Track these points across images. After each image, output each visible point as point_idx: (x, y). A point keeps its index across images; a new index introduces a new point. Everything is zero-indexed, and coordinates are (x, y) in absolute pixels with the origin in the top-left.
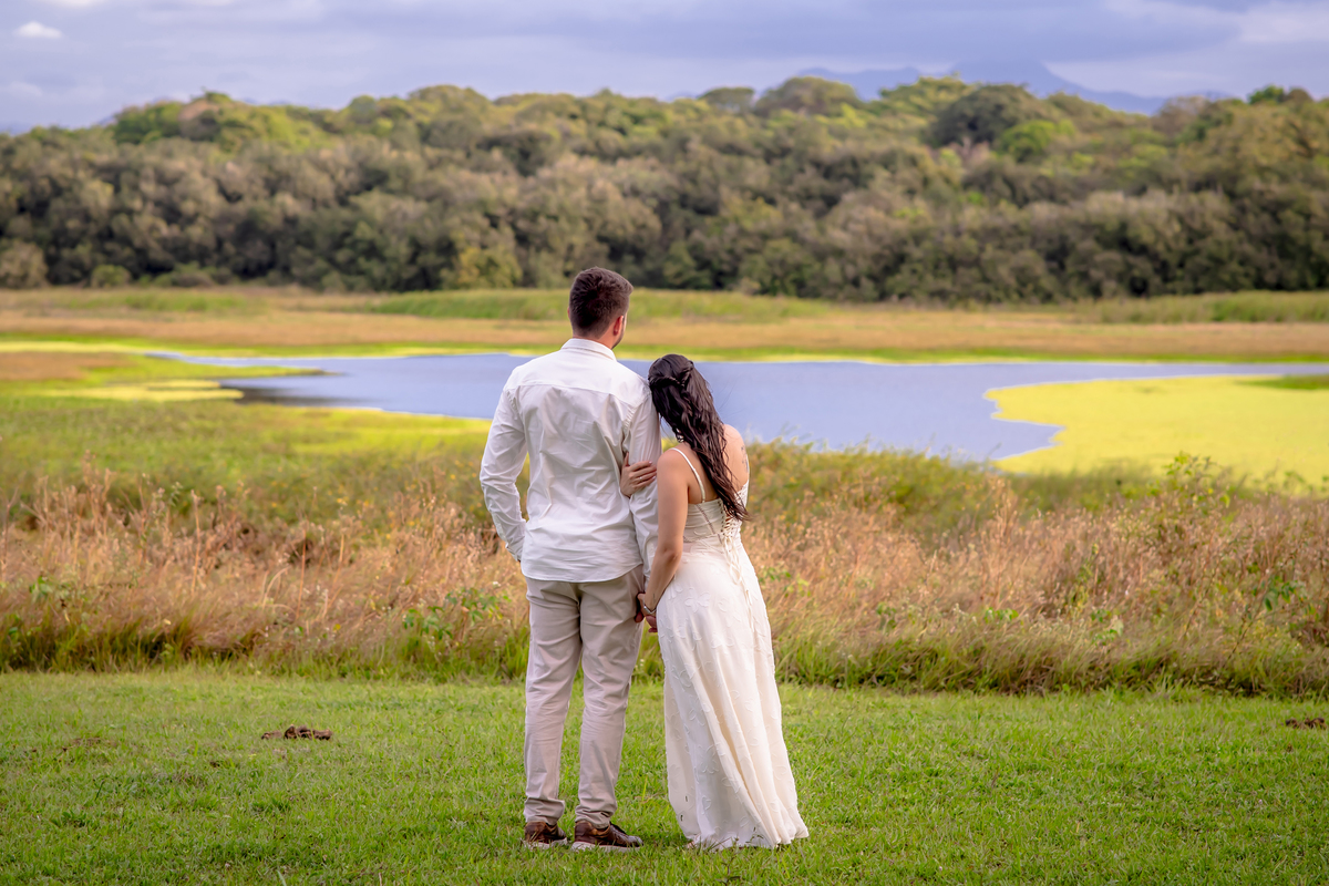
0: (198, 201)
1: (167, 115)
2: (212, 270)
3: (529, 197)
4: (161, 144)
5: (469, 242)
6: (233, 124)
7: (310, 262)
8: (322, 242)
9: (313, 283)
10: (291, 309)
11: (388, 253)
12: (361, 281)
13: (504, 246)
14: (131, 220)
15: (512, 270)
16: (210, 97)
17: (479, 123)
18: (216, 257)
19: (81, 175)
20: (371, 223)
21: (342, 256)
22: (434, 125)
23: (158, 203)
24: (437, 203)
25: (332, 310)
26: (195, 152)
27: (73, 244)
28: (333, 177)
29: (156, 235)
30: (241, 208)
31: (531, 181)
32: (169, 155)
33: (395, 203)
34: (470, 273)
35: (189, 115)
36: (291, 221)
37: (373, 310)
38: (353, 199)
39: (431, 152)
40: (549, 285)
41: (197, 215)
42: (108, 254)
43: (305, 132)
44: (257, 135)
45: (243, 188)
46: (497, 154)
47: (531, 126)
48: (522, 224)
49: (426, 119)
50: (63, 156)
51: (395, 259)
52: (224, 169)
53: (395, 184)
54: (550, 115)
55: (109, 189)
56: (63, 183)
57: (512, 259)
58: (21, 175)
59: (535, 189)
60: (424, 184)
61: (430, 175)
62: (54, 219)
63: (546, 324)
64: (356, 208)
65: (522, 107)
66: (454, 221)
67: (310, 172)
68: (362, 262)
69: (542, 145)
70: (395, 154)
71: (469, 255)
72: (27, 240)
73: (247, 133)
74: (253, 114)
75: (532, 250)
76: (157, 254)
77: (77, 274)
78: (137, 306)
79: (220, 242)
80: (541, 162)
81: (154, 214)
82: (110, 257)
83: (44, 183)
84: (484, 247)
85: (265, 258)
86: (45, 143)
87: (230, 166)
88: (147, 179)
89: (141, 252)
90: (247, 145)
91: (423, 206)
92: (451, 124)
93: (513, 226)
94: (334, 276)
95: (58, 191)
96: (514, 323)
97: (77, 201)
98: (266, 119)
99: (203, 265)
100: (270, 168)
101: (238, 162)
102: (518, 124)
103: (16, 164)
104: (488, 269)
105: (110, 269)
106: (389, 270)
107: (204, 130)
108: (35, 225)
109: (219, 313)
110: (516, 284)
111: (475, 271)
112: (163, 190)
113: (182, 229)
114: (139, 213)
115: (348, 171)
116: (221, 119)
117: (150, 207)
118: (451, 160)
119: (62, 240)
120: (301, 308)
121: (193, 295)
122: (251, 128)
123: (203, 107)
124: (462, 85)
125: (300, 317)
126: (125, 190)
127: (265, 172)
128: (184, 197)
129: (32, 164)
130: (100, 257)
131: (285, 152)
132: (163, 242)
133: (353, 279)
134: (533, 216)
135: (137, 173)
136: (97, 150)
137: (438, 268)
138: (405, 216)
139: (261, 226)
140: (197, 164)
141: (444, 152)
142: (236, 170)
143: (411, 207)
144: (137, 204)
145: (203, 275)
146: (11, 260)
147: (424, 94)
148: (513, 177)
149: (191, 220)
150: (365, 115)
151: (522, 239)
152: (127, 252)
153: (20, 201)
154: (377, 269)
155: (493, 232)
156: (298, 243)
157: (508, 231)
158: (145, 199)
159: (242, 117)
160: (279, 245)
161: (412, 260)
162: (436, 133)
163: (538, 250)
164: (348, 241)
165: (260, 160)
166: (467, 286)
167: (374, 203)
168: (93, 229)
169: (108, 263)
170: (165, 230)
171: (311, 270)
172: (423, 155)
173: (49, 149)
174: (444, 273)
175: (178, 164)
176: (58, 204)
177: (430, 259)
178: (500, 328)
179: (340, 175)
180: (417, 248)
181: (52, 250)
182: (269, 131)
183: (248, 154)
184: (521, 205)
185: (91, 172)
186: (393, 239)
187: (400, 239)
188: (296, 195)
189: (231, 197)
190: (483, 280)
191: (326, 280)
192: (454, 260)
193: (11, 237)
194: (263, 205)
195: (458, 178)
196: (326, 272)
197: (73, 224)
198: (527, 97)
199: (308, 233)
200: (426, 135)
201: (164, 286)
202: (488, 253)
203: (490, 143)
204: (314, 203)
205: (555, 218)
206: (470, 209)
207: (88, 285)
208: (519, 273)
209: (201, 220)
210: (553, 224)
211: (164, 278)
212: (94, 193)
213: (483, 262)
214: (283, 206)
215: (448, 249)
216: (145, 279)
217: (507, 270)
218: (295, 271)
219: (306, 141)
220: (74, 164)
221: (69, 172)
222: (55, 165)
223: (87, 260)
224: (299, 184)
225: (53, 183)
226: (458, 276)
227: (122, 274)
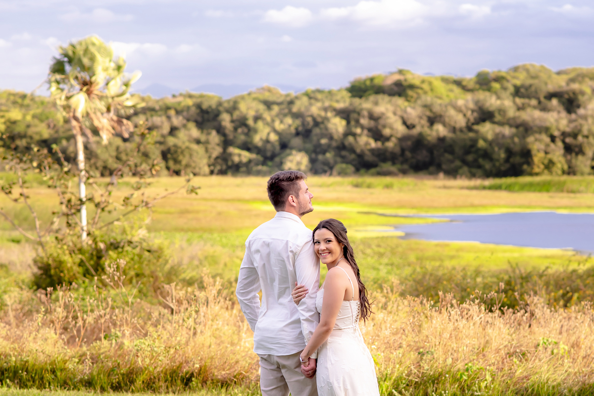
0: (392, 128)
1: (376, 82)
2: (399, 166)
3: (572, 125)
4: (372, 98)
5: (538, 151)
6: (412, 87)
7: (452, 162)
8: (458, 151)
9: (452, 173)
10: (440, 188)
11: (495, 156)
12: (479, 172)
13: (557, 153)
14: (355, 139)
15: (562, 165)
16: (401, 72)
17: (546, 84)
18: (401, 159)
19: (329, 114)
20: (485, 140)
21: (470, 158)
22: (523, 86)
23: (370, 130)
24: (521, 129)
25: (462, 188)
26: (390, 101)
27: (324, 152)
28: (465, 115)
29: (368, 147)
30: (415, 131)
31: (573, 116)
32: (376, 103)
33: (498, 129)
34: (539, 167)
35: (389, 81)
36: (442, 140)
37: (484, 188)
38: (476, 127)
39: (519, 101)
40: (582, 174)
41: (391, 136)
42: (343, 157)
43: (451, 91)
44: (425, 93)
45: (416, 121)
46: (555, 102)
47: (575, 86)
48: (568, 140)
49: (518, 83)
50: (319, 104)
51: (498, 160)
52: (405, 111)
53: (498, 118)
54: (587, 80)
55: (344, 123)
56: (319, 120)
57: (562, 160)
58: (296, 116)
59: (575, 121)
60: (514, 118)
61: (518, 114)
62: (315, 139)
63: (578, 195)
64: (477, 132)
65: (572, 75)
66: (530, 139)
67: (452, 112)
68: (481, 161)
69: (580, 97)
70: (499, 102)
71: (538, 157)
72: (300, 150)
73: (420, 91)
74: (423, 82)
75: (573, 154)
76: (369, 158)
77: (326, 168)
78: (357, 186)
79: (403, 151)
80: (579, 106)
81: (368, 136)
82: (344, 160)
83: (309, 119)
84: (546, 153)
85: (427, 159)
86: (310, 98)
87: (409, 110)
88: (363, 117)
89: (360, 156)
90: (419, 97)
91: (514, 130)
92: (530, 86)
93: (564, 142)
94: (465, 169)
95: (316, 124)
96: (561, 195)
97: (326, 129)
98: (430, 83)
99: (394, 164)
100: (431, 111)
101: (414, 108)
102: (568, 84)
103: (295, 109)
104: (549, 166)
105: (344, 166)
106: (494, 166)
107: (396, 89)
108: (304, 142)
109: (400, 190)
110: (564, 172)
111: (542, 166)
112: (372, 123)
113: (383, 144)
114: (360, 135)
115: (473, 111)
116: (405, 84)
117: (366, 132)
118: (529, 105)
119: (318, 150)
120: (445, 187)
121: (387, 180)
122: (422, 89)
123: (397, 77)
124: (537, 64)
125: (444, 192)
126: (353, 123)
127: (428, 113)
128: (384, 126)
129: (303, 109)
130: (339, 159)
131: (439, 101)
132: (372, 151)
133: (474, 170)
134: (575, 135)
135: (359, 114)
136: (337, 101)
137: (522, 164)
138: (504, 136)
139: (426, 142)
140: (391, 108)
141: (526, 101)
142: (413, 112)
143: (507, 131)
144: (358, 131)
145: (393, 169)
146: (291, 161)
147: (516, 69)
148: (564, 114)
149: (388, 139)
150: (484, 82)
151: (568, 149)
152: (353, 156)
153: (296, 129)
154: (488, 166)
155: (552, 145)
156: (446, 151)
157: (560, 144)
158: (362, 127)
159: (417, 82)
160: (435, 152)
161: (507, 160)
162: (522, 90)
163: (577, 154)
164: (473, 150)
165: (426, 106)
166: (537, 174)
167: (487, 130)
168: (334, 144)
169: (343, 162)
170: (373, 144)
171: (453, 166)
172: (514, 102)
173: (313, 101)
174: (525, 167)
175: (380, 109)
176: (317, 131)
177: (517, 160)
178: (551, 197)
179: (469, 113)
180: (510, 153)
181: (313, 156)
182: (432, 90)
183: (419, 102)
184: (568, 130)
185: (334, 113)
186: (496, 149)
187: (500, 149)
188: (444, 125)
189: (410, 127)
190: (546, 171)
191: (461, 171)
192: (530, 160)
193: (292, 148)
194: (426, 130)
195: (533, 115)
196: (460, 167)
197: (324, 141)
198: (574, 70)
199: (451, 146)
200: (518, 92)
201: (373, 175)
202: (549, 156)
203: (550, 96)
204: (454, 130)
205: (587, 137)
206: (540, 133)
207: (331, 175)
208: (566, 167)
209: (393, 139)
210: (585, 140)
211: (373, 170)
212: (335, 124)
213: (546, 162)
214: (437, 131)
215: (527, 155)
216: (363, 171)
217: (559, 165)
218: (444, 167)
219: (452, 95)
220: (325, 109)
221: (323, 114)
222: (315, 110)
223: (332, 161)
224: (447, 120)
225: (314, 120)
226: (532, 168)
227: (351, 168)
